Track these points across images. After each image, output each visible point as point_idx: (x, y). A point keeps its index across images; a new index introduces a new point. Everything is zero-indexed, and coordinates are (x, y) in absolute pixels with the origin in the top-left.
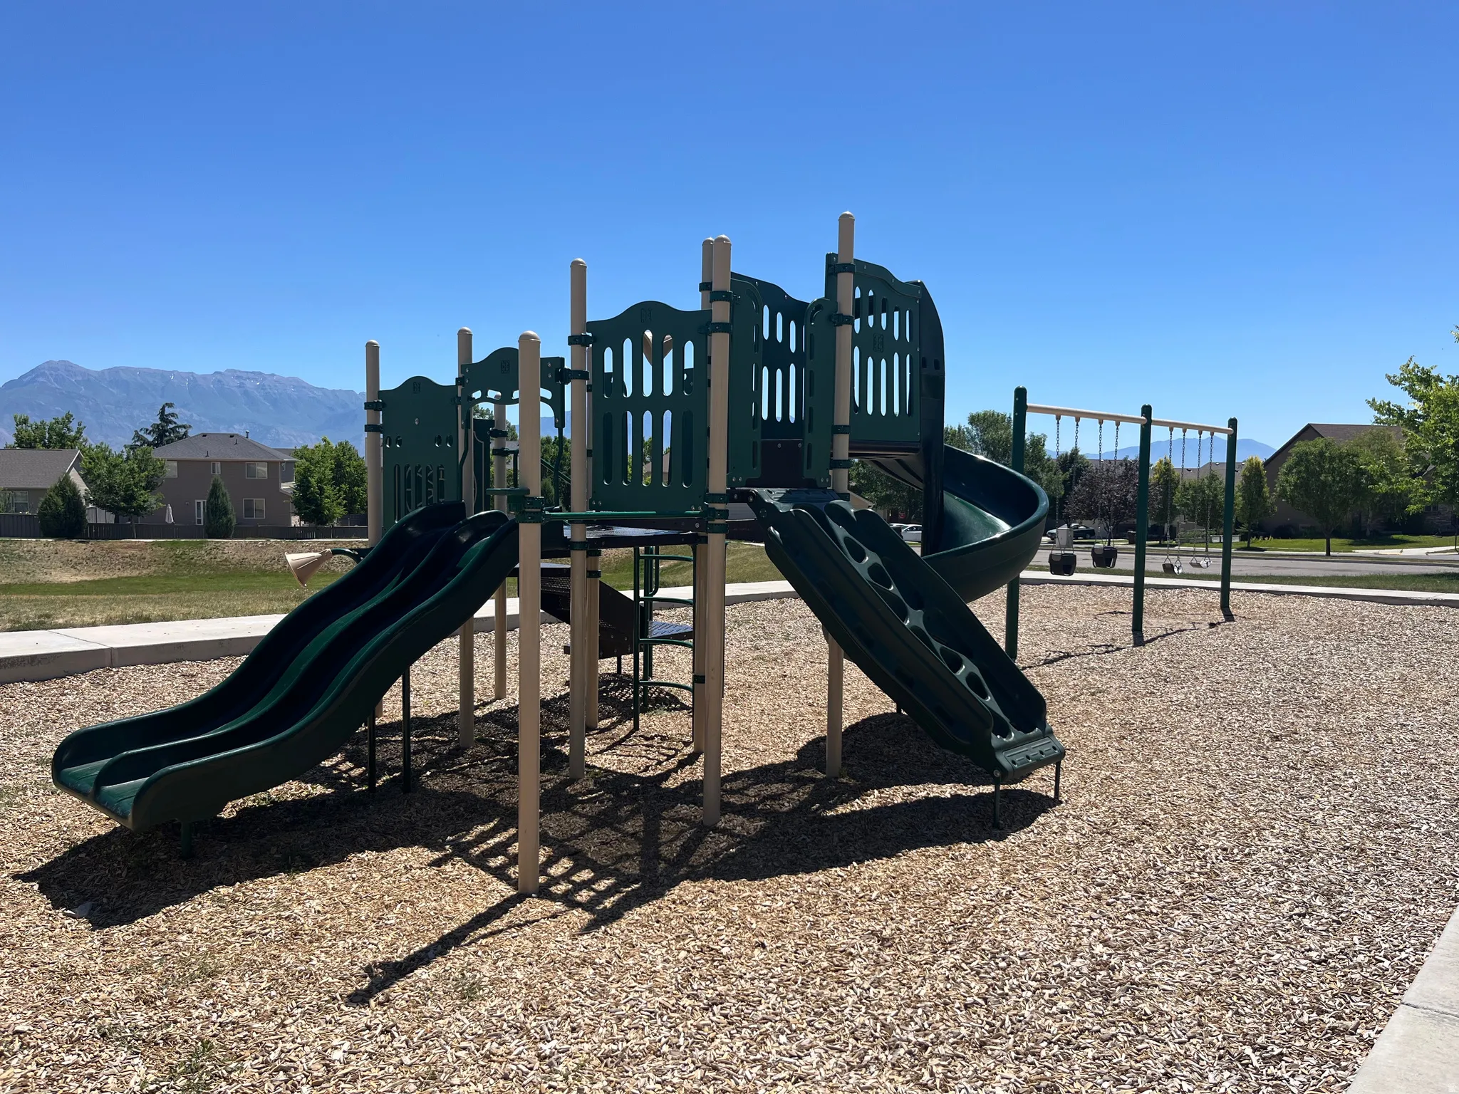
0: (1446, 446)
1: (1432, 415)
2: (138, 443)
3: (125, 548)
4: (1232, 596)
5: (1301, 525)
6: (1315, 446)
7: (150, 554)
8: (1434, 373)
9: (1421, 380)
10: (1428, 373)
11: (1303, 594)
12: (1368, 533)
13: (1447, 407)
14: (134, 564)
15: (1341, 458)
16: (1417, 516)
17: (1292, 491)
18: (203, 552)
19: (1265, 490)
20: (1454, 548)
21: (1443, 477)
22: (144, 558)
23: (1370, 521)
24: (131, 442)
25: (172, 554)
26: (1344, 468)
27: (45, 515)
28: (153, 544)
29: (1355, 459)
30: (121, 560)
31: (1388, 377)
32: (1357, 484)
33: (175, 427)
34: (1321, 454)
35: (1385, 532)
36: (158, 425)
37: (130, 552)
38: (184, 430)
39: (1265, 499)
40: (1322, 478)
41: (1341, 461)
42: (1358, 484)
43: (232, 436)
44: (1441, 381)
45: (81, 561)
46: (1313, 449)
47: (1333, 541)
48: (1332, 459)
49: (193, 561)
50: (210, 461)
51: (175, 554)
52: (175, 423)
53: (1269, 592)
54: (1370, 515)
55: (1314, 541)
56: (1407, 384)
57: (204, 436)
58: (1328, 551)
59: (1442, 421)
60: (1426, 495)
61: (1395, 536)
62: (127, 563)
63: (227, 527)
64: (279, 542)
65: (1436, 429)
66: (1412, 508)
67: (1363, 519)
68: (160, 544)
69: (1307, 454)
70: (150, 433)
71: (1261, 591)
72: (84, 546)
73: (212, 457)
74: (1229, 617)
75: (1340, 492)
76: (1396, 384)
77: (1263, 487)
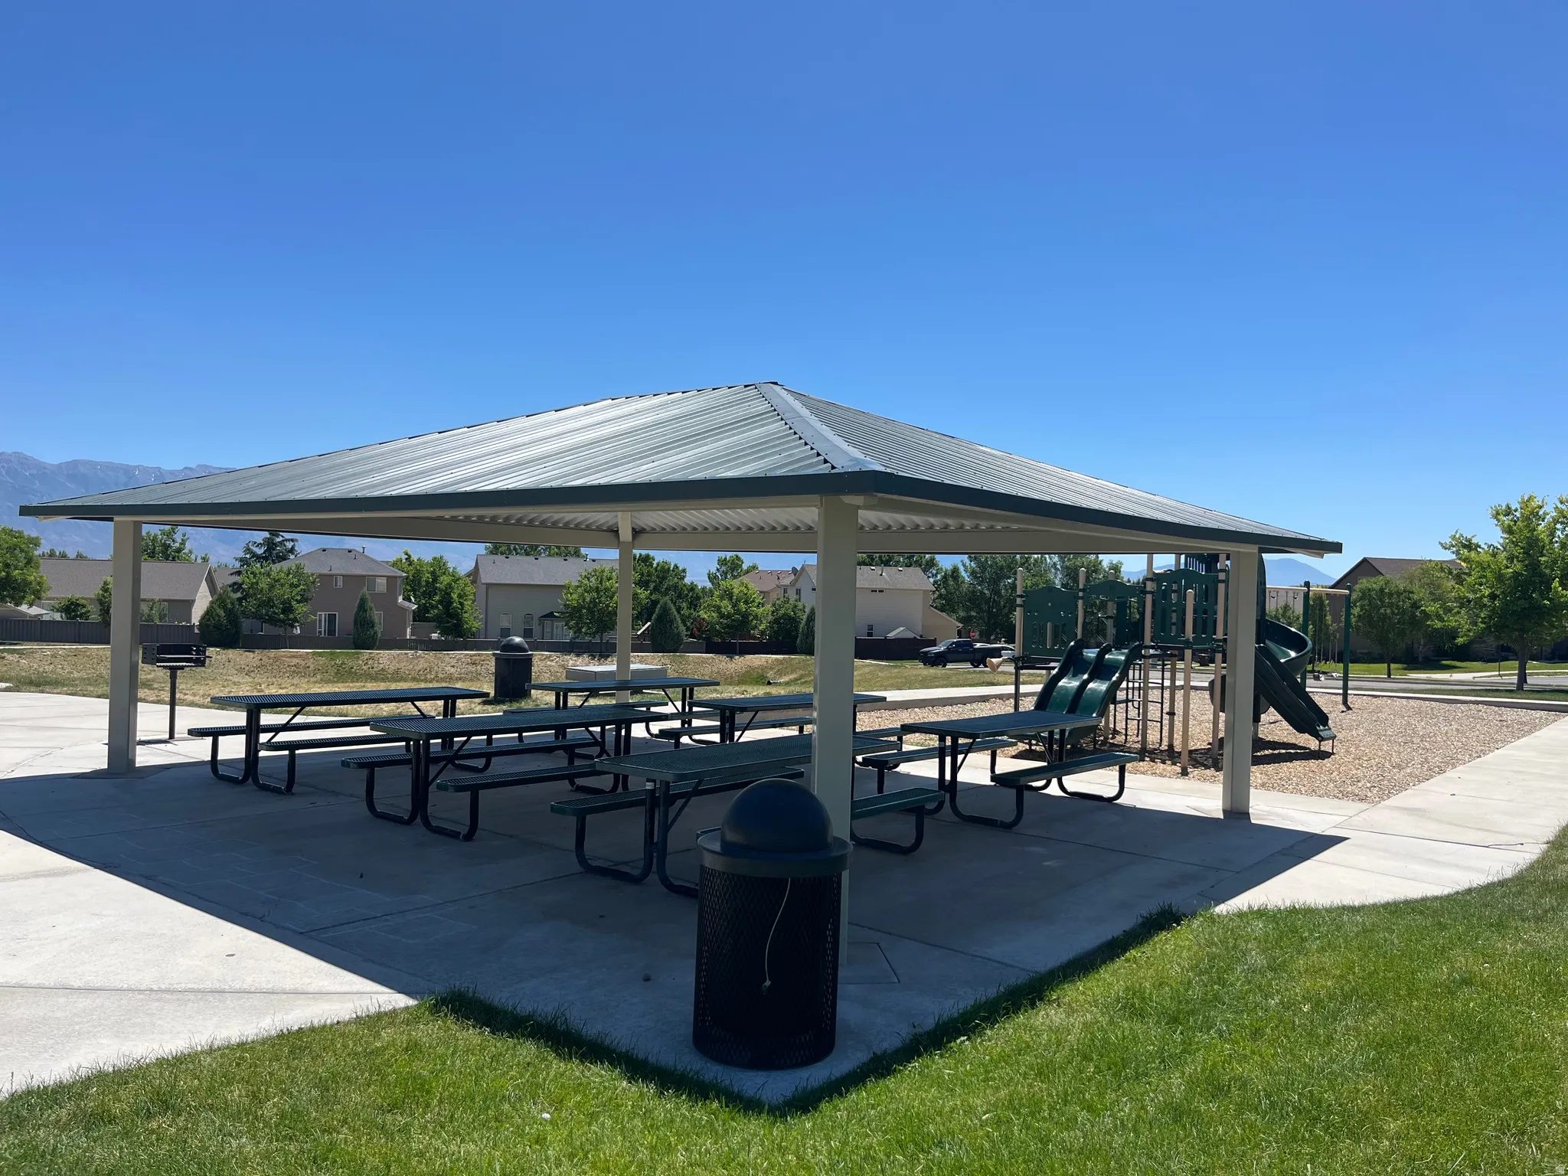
0: (1483, 596)
1: (1473, 573)
2: (248, 556)
3: (290, 657)
4: (1349, 698)
5: (1359, 651)
6: (1375, 583)
7: (313, 663)
8: (1474, 541)
9: (1465, 546)
10: (1469, 541)
11: (1391, 697)
12: (1420, 659)
13: (1483, 569)
14: (301, 672)
15: (1399, 594)
16: (1464, 646)
17: (1357, 622)
18: (361, 662)
19: (1327, 618)
20: (1497, 673)
21: (1482, 618)
22: (309, 667)
23: (1422, 649)
24: (241, 555)
25: (333, 663)
26: (1401, 603)
27: (208, 626)
28: (314, 654)
29: (1411, 595)
30: (288, 669)
31: (1441, 544)
32: (1414, 618)
33: (283, 541)
34: (1382, 590)
35: (1436, 658)
36: (268, 539)
37: (295, 661)
38: (292, 544)
39: (1327, 626)
40: (1382, 611)
41: (1398, 597)
42: (1413, 616)
43: (350, 551)
44: (1480, 547)
45: (253, 669)
46: (1374, 586)
47: (1393, 666)
48: (1391, 595)
49: (353, 670)
50: (332, 576)
51: (335, 663)
52: (282, 536)
53: (1369, 695)
54: (1422, 643)
55: (1371, 665)
56: (1454, 549)
57: (324, 550)
58: (1389, 675)
59: (1480, 578)
60: (1469, 631)
61: (1444, 662)
62: (294, 672)
63: (373, 639)
64: (427, 654)
65: (1476, 583)
66: (1460, 640)
67: (1416, 646)
68: (320, 654)
69: (1369, 589)
70: (257, 546)
71: (1364, 695)
72: (251, 655)
73: (334, 572)
74: (1349, 708)
75: (1399, 623)
76: (1446, 549)
77: (1326, 616)
